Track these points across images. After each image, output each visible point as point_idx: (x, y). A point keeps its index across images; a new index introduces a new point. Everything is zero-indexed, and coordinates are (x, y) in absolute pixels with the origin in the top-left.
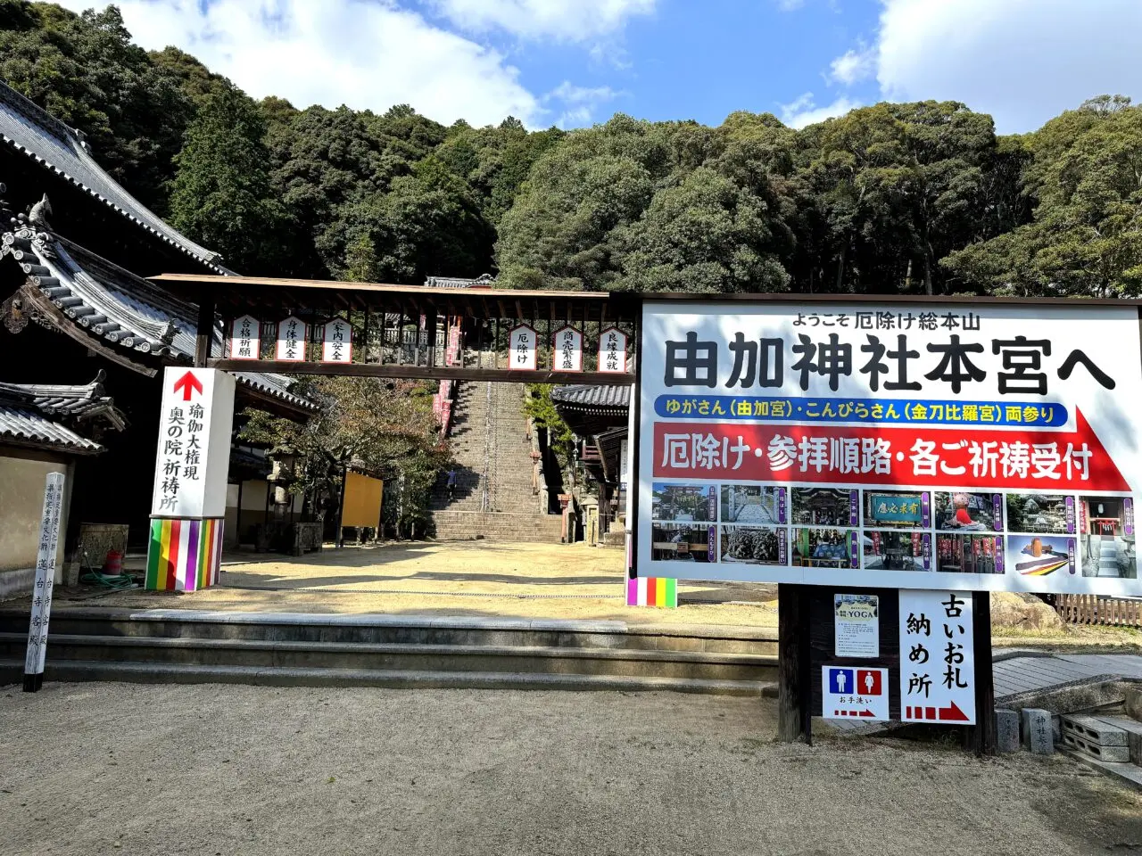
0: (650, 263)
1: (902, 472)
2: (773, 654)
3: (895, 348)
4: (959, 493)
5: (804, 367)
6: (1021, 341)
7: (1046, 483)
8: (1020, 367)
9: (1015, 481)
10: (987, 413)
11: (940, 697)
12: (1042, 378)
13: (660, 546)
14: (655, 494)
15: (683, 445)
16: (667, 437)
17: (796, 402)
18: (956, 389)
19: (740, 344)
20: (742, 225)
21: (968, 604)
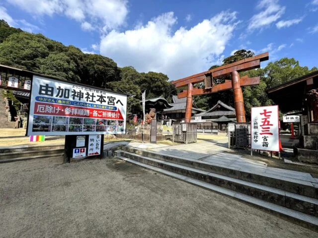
0: (47, 68)
1: (91, 116)
2: (63, 148)
3: (91, 95)
4: (100, 119)
5: (74, 96)
6: (111, 97)
7: (113, 118)
8: (111, 101)
9: (109, 118)
10: (106, 108)
11: (95, 151)
12: (114, 103)
13: (34, 129)
14: (34, 118)
15: (43, 108)
16: (39, 106)
17: (71, 101)
18: (101, 103)
19: (59, 89)
20: (71, 67)
21: (100, 136)
